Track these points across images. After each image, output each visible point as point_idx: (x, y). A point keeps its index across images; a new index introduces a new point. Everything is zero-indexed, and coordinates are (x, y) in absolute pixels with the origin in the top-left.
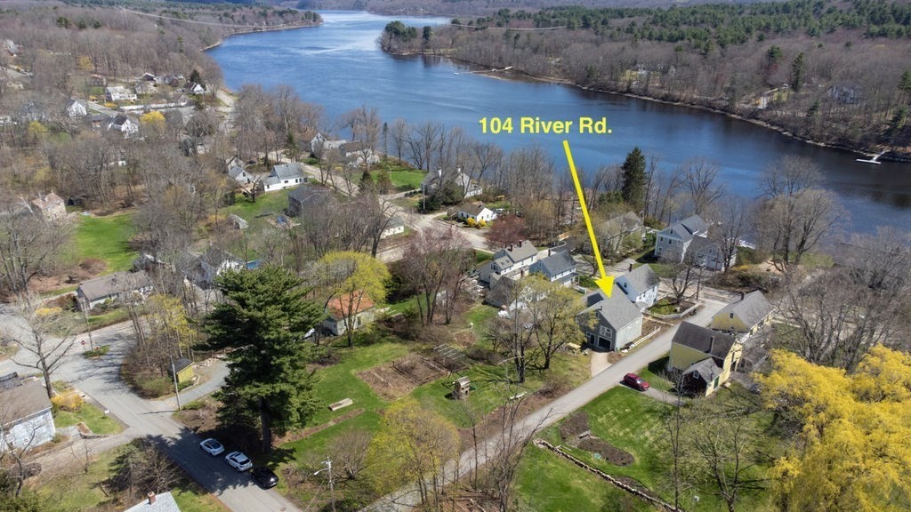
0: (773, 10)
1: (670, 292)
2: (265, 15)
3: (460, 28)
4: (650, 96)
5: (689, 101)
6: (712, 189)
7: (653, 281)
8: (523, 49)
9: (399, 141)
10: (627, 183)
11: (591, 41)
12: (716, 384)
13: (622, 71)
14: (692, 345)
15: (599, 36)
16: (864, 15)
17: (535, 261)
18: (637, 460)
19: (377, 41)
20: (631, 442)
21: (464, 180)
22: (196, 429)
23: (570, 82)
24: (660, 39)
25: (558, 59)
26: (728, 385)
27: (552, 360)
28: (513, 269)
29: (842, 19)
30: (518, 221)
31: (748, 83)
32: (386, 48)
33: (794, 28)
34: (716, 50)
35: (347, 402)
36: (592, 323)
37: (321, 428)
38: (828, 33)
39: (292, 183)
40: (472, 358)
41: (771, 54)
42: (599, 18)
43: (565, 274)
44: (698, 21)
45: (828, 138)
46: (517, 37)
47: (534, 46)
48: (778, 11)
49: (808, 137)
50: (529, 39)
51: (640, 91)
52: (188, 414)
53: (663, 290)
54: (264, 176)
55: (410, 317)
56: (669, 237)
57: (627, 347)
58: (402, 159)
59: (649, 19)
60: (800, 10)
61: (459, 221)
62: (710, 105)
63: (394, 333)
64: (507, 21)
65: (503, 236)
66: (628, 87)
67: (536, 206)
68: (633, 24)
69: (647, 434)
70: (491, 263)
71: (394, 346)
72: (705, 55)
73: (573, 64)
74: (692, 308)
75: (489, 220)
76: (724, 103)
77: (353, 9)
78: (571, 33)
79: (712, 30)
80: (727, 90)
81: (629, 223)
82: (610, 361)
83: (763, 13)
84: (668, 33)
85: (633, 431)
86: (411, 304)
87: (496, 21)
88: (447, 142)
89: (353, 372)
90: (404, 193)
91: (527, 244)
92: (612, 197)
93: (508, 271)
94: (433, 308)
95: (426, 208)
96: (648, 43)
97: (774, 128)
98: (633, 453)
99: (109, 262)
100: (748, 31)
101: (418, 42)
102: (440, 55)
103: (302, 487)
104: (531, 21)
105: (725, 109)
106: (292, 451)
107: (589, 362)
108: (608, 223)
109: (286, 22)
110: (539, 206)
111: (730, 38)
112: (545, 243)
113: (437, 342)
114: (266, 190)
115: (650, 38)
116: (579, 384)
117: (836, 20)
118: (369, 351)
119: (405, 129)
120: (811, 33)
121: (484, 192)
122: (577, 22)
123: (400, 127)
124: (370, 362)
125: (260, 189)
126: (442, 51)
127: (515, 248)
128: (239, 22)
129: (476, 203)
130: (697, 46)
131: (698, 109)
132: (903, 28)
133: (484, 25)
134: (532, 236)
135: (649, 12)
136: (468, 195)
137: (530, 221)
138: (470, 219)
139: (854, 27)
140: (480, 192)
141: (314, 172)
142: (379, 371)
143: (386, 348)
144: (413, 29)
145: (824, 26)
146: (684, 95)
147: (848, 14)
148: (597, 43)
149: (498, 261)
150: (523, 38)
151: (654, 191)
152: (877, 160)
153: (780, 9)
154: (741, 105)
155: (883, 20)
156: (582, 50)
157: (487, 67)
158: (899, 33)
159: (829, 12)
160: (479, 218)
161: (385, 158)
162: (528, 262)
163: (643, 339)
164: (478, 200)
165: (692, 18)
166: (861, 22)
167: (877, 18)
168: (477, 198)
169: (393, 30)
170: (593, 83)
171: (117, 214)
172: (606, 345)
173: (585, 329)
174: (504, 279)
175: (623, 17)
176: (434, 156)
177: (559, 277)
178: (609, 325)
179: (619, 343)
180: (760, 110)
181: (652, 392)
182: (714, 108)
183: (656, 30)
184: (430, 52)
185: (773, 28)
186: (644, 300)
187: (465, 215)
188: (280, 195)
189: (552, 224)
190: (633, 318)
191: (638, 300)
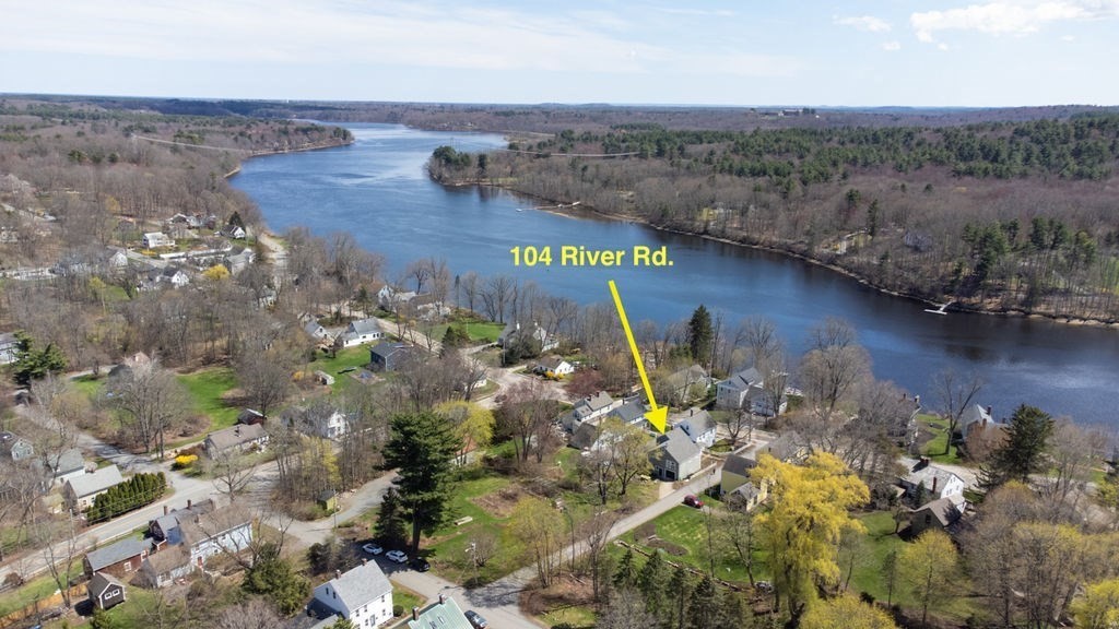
0: (862, 139)
1: (726, 434)
2: (286, 132)
3: (518, 154)
4: (728, 238)
5: (767, 243)
6: (772, 343)
7: (711, 425)
8: (592, 182)
9: (470, 293)
10: (696, 338)
11: (667, 174)
12: (755, 503)
13: (700, 210)
14: (737, 472)
15: (675, 168)
16: (951, 150)
17: (611, 408)
18: (690, 552)
19: (424, 168)
20: (686, 542)
21: (541, 334)
22: (354, 539)
23: (643, 221)
24: (740, 173)
25: (630, 193)
26: (765, 502)
27: (627, 488)
28: (592, 416)
29: (930, 154)
30: (594, 373)
31: (828, 227)
32: (436, 178)
33: (882, 162)
34: (797, 189)
35: (468, 519)
36: (658, 456)
37: (452, 536)
38: (916, 169)
39: (370, 338)
40: (563, 487)
41: (851, 197)
42: (676, 144)
43: (638, 420)
44: (783, 150)
45: (901, 287)
46: (585, 169)
47: (604, 179)
48: (867, 140)
49: (882, 285)
50: (597, 171)
51: (718, 233)
52: (344, 530)
53: (719, 433)
54: (340, 331)
55: (508, 456)
56: (728, 388)
57: (688, 477)
58: (474, 311)
59: (729, 146)
60: (890, 140)
61: (538, 374)
62: (789, 249)
63: (495, 470)
64: (572, 146)
65: (582, 387)
66: (705, 228)
67: (612, 359)
68: (712, 153)
69: (699, 536)
70: (573, 411)
71: (497, 480)
72: (785, 195)
73: (647, 201)
74: (744, 447)
75: (566, 372)
76: (804, 247)
77: (386, 121)
78: (644, 165)
79: (796, 162)
80: (808, 233)
81: (696, 375)
82: (674, 488)
83: (852, 141)
84: (750, 165)
85: (689, 535)
86: (507, 447)
87: (559, 145)
88: (520, 295)
89: (467, 499)
90: (482, 347)
91: (604, 395)
92: (682, 351)
93: (588, 418)
94: (527, 450)
95: (508, 361)
96: (728, 178)
97: (852, 275)
98: (687, 548)
99: (211, 417)
100: (835, 164)
101: (472, 171)
102: (499, 186)
103: (448, 570)
104: (599, 144)
105: (805, 254)
106: (434, 550)
107: (658, 489)
108: (675, 375)
109: (312, 141)
110: (614, 359)
111: (814, 173)
112: (619, 394)
113: (534, 475)
114: (345, 345)
115: (730, 172)
116: (649, 504)
117: (924, 154)
118: (477, 484)
119: (477, 282)
120: (899, 168)
121: (561, 345)
122: (652, 149)
123: (472, 280)
124: (479, 492)
125: (338, 344)
126: (501, 181)
127: (594, 399)
128: (257, 142)
129: (555, 357)
130: (779, 184)
131: (778, 253)
132: (990, 166)
133: (545, 151)
134: (608, 388)
135: (730, 137)
136: (545, 349)
137: (605, 374)
138: (549, 372)
139: (942, 163)
140: (556, 345)
141: (389, 326)
142: (490, 499)
143: (490, 481)
144: (467, 156)
145: (912, 162)
146: (763, 237)
147: (936, 148)
148: (673, 176)
149: (579, 410)
150: (591, 171)
151: (721, 343)
152: (944, 311)
153: (870, 138)
154: (821, 249)
155: (971, 157)
156: (657, 184)
157: (553, 202)
158: (986, 172)
159: (919, 144)
160: (557, 371)
161: (458, 311)
162: (605, 411)
163: (702, 472)
164: (555, 353)
165: (776, 147)
166: (949, 158)
167: (966, 153)
168: (555, 352)
169: (443, 155)
170: (668, 223)
171: (200, 371)
172: (671, 476)
173: (653, 460)
174: (585, 424)
175: (701, 143)
176: (508, 308)
177: (633, 422)
178: (671, 458)
179: (682, 474)
180: (839, 256)
181: (706, 509)
182: (794, 253)
183: (737, 160)
184: (487, 182)
185: (860, 161)
186: (703, 440)
187: (544, 369)
188: (359, 350)
189: (626, 375)
190: (693, 454)
191: (698, 440)
